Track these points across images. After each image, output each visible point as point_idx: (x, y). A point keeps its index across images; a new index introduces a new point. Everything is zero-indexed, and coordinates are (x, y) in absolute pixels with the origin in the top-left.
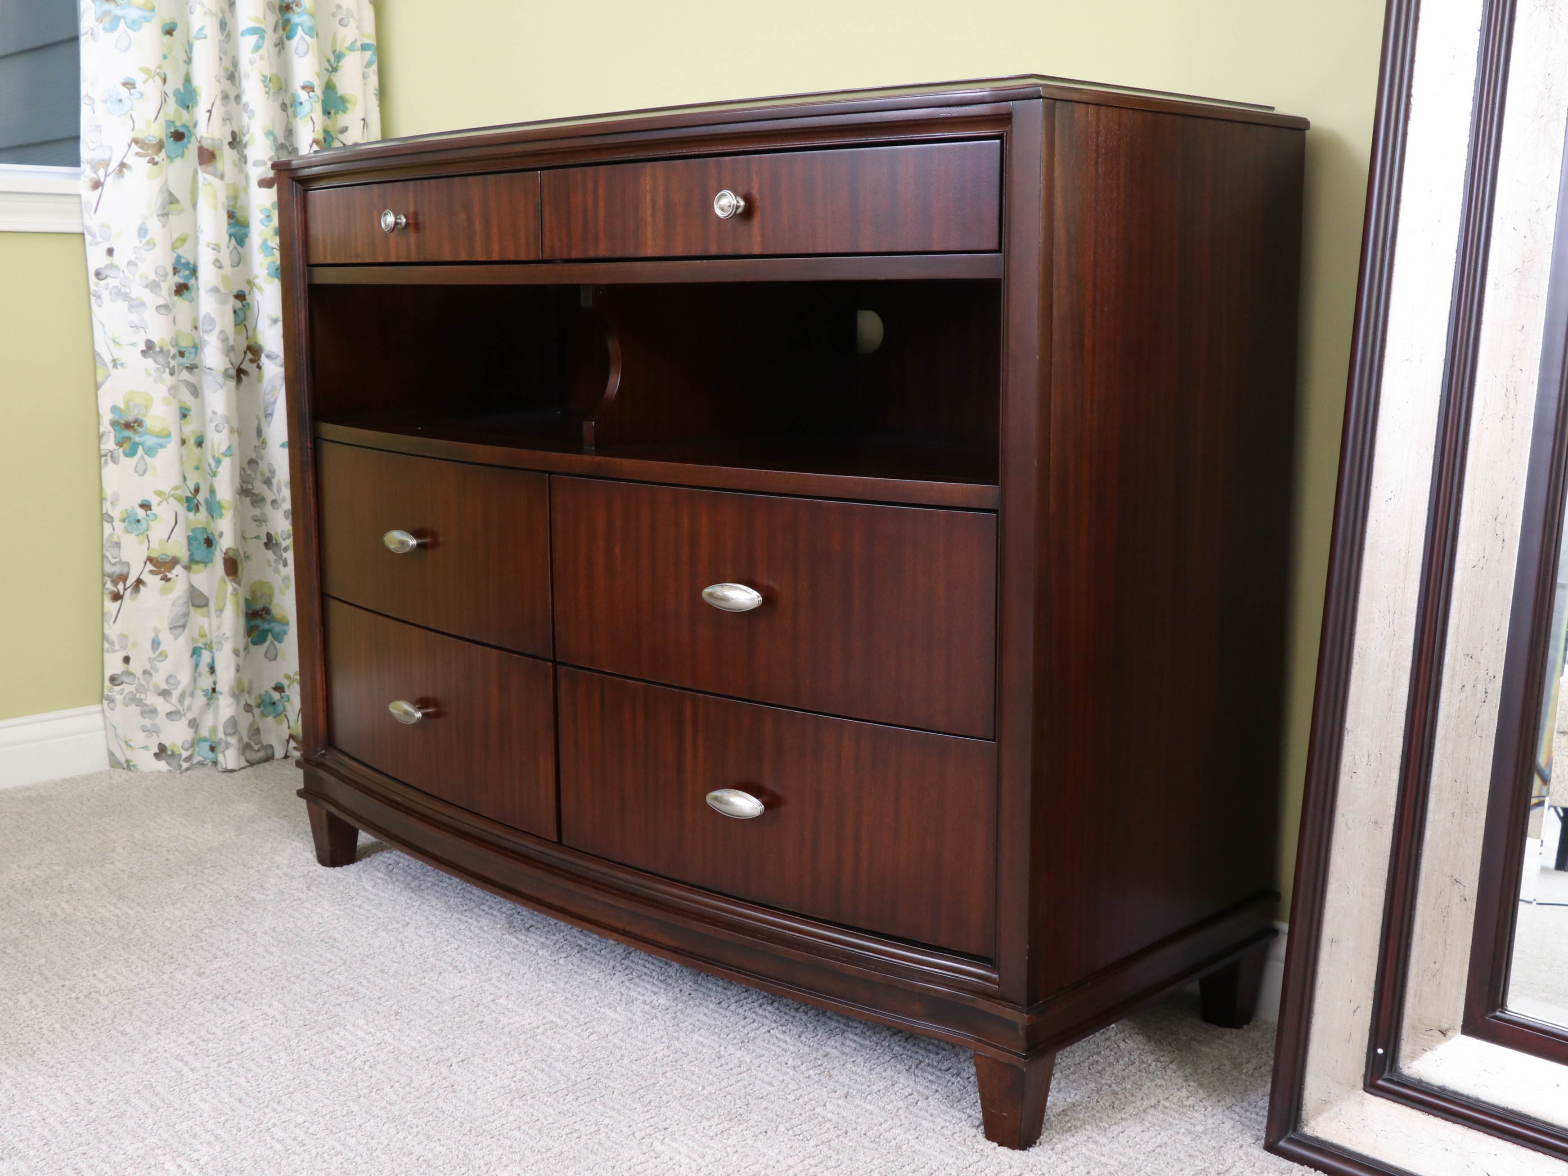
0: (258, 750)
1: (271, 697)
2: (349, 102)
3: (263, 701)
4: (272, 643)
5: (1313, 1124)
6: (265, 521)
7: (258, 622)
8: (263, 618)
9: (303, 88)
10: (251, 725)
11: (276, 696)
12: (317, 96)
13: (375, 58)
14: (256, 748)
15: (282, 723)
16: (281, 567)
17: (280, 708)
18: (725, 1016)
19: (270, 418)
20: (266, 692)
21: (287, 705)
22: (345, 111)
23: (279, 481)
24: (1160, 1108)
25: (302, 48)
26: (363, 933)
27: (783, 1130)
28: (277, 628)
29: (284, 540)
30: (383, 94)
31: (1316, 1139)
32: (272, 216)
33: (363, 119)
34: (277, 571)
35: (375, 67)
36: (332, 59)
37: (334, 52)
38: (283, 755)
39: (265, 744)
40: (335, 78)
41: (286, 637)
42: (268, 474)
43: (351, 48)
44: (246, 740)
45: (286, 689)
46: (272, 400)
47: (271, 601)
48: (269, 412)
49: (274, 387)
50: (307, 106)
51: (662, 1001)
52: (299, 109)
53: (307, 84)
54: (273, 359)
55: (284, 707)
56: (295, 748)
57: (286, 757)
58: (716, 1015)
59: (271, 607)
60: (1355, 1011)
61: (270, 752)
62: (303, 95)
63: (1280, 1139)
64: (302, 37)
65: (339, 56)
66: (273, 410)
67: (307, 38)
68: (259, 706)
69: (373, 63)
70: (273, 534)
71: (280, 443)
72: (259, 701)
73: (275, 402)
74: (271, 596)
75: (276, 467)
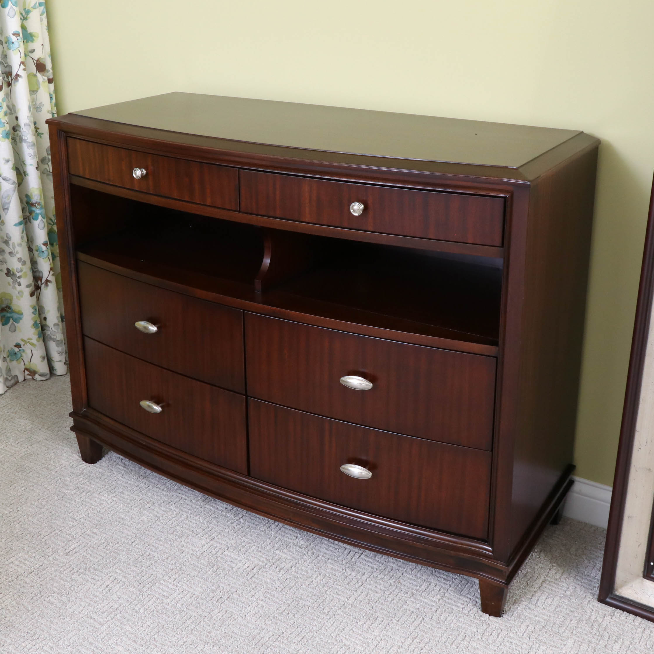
0: (11, 380)
1: (14, 350)
2: (35, 37)
3: (10, 353)
4: (13, 323)
5: (620, 590)
6: (6, 262)
7: (4, 313)
8: (7, 311)
9: (14, 34)
10: (7, 368)
11: (16, 349)
12: (21, 38)
13: (45, 10)
14: (10, 378)
15: (20, 363)
16: (17, 286)
17: (19, 355)
18: (336, 549)
19: (6, 210)
20: (11, 348)
21: (23, 354)
22: (32, 41)
23: (13, 244)
24: (547, 582)
25: (12, 13)
26: (134, 513)
27: (395, 622)
28: (15, 316)
29: (18, 273)
30: (50, 27)
31: (622, 598)
32: (3, 106)
33: (42, 45)
34: (14, 288)
35: (45, 15)
36: (24, 13)
37: (25, 9)
38: (23, 380)
39: (13, 375)
40: (26, 23)
41: (21, 321)
42: (6, 238)
43: (34, 7)
44: (5, 376)
45: (22, 346)
46: (8, 201)
47: (11, 303)
48: (6, 207)
49: (8, 195)
50: (16, 45)
51: (302, 542)
52: (11, 45)
53: (16, 32)
54: (7, 181)
55: (21, 355)
56: (28, 374)
57: (25, 380)
58: (331, 548)
59: (11, 306)
60: (639, 546)
61: (16, 379)
62: (14, 38)
63: (606, 598)
64: (11, 7)
65: (28, 12)
66: (9, 207)
67: (14, 7)
68: (8, 357)
69: (44, 12)
70: (11, 269)
71: (14, 224)
72: (8, 354)
73: (9, 203)
74: (11, 300)
75: (11, 235)
